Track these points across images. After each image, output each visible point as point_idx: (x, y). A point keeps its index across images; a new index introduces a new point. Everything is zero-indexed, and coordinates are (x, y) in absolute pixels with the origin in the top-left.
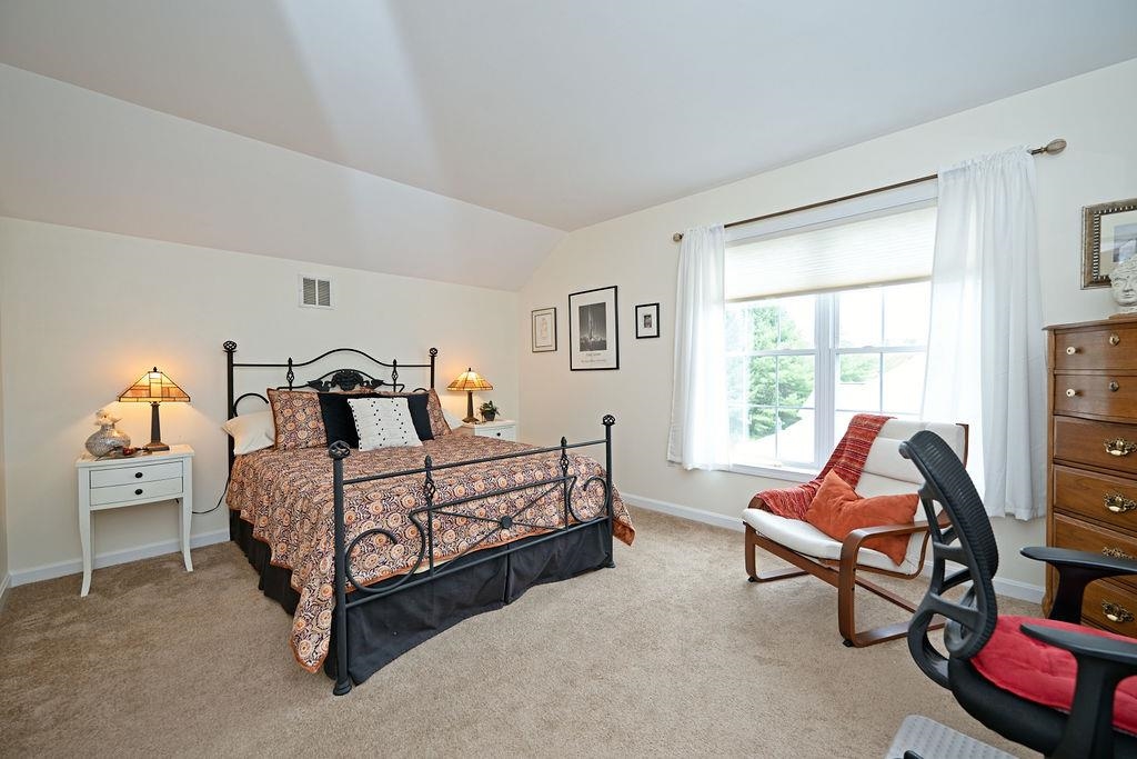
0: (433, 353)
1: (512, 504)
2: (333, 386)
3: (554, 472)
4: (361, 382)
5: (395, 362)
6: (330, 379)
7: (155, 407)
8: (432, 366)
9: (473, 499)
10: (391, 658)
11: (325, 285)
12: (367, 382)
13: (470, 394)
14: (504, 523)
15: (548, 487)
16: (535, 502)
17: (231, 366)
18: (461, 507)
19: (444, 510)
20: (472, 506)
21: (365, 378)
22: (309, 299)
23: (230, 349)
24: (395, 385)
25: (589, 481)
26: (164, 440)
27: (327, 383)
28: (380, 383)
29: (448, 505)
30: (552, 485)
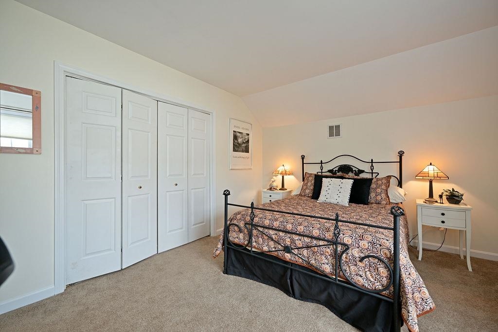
0: (401, 154)
1: (293, 241)
2: (338, 172)
3: (329, 236)
4: (352, 171)
5: (372, 160)
6: (337, 169)
7: (283, 177)
8: (400, 162)
9: (272, 229)
10: (240, 275)
11: (338, 127)
12: (355, 171)
13: (431, 182)
14: (287, 249)
15: (321, 243)
16: (311, 247)
17: (303, 164)
18: (266, 230)
19: (259, 228)
20: (271, 232)
21: (354, 169)
22: (331, 135)
23: (303, 158)
24: (372, 173)
25: (368, 257)
26: (285, 187)
27: (336, 171)
28: (363, 171)
29: (261, 227)
30: (326, 243)
